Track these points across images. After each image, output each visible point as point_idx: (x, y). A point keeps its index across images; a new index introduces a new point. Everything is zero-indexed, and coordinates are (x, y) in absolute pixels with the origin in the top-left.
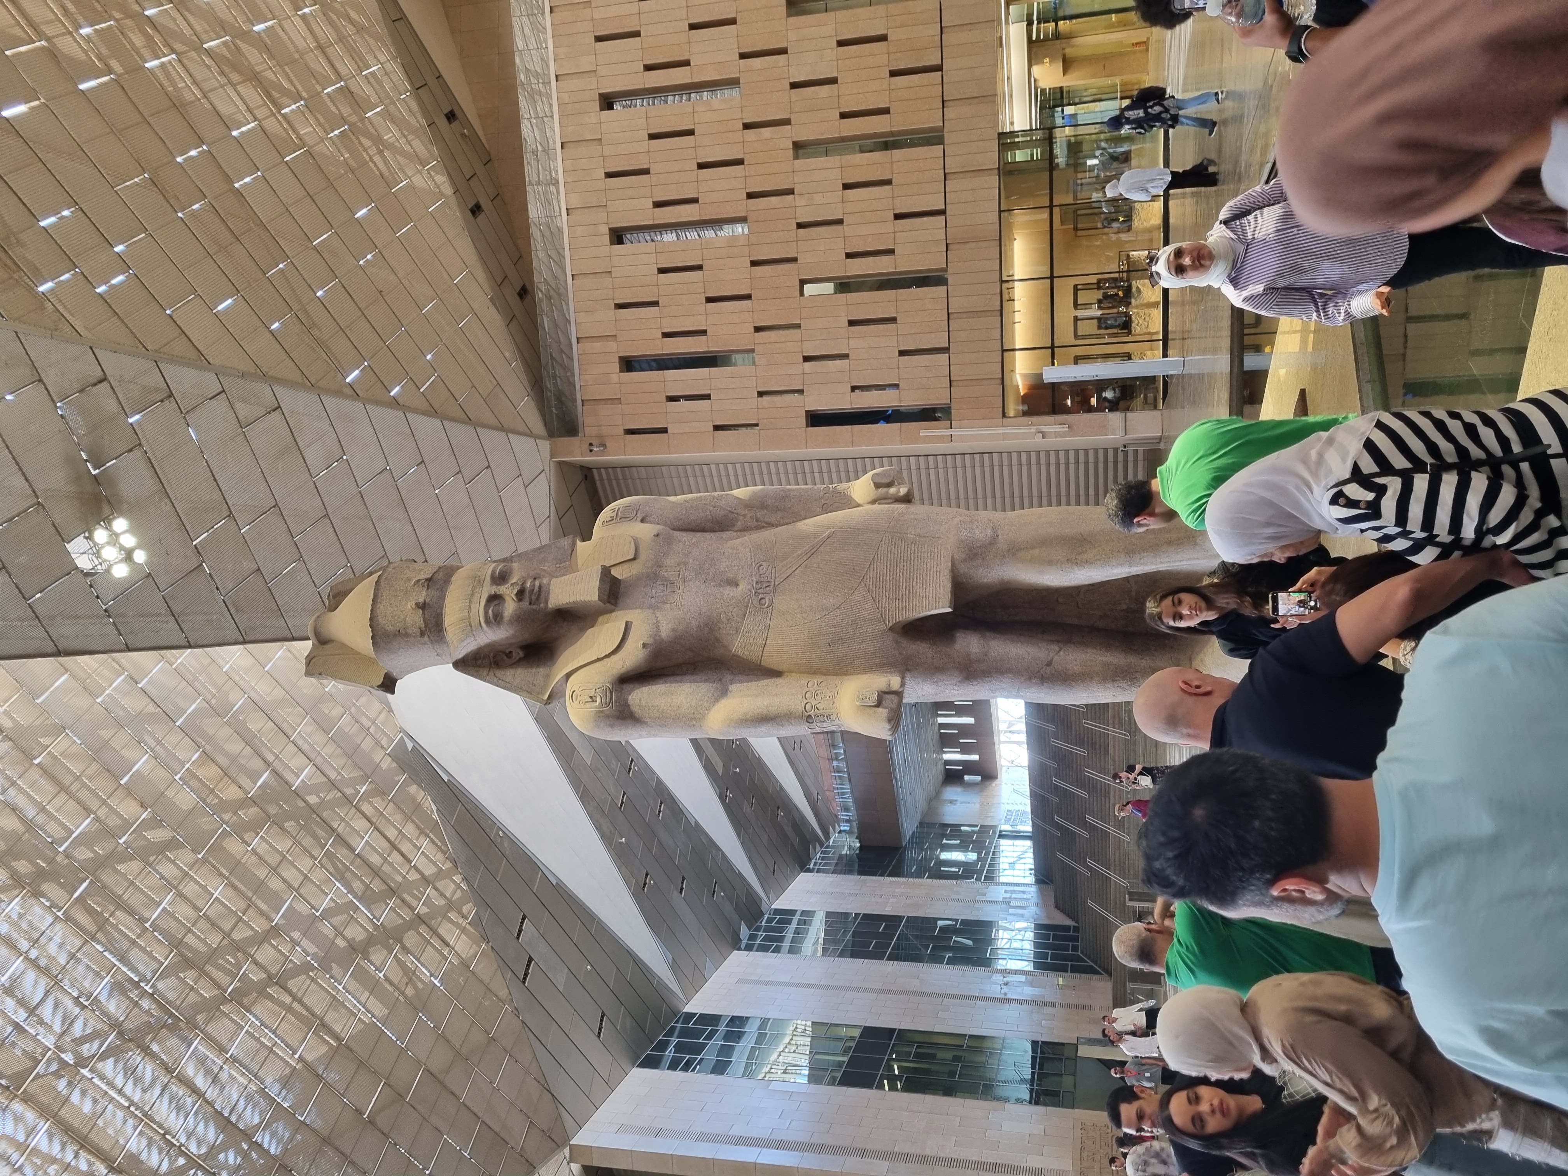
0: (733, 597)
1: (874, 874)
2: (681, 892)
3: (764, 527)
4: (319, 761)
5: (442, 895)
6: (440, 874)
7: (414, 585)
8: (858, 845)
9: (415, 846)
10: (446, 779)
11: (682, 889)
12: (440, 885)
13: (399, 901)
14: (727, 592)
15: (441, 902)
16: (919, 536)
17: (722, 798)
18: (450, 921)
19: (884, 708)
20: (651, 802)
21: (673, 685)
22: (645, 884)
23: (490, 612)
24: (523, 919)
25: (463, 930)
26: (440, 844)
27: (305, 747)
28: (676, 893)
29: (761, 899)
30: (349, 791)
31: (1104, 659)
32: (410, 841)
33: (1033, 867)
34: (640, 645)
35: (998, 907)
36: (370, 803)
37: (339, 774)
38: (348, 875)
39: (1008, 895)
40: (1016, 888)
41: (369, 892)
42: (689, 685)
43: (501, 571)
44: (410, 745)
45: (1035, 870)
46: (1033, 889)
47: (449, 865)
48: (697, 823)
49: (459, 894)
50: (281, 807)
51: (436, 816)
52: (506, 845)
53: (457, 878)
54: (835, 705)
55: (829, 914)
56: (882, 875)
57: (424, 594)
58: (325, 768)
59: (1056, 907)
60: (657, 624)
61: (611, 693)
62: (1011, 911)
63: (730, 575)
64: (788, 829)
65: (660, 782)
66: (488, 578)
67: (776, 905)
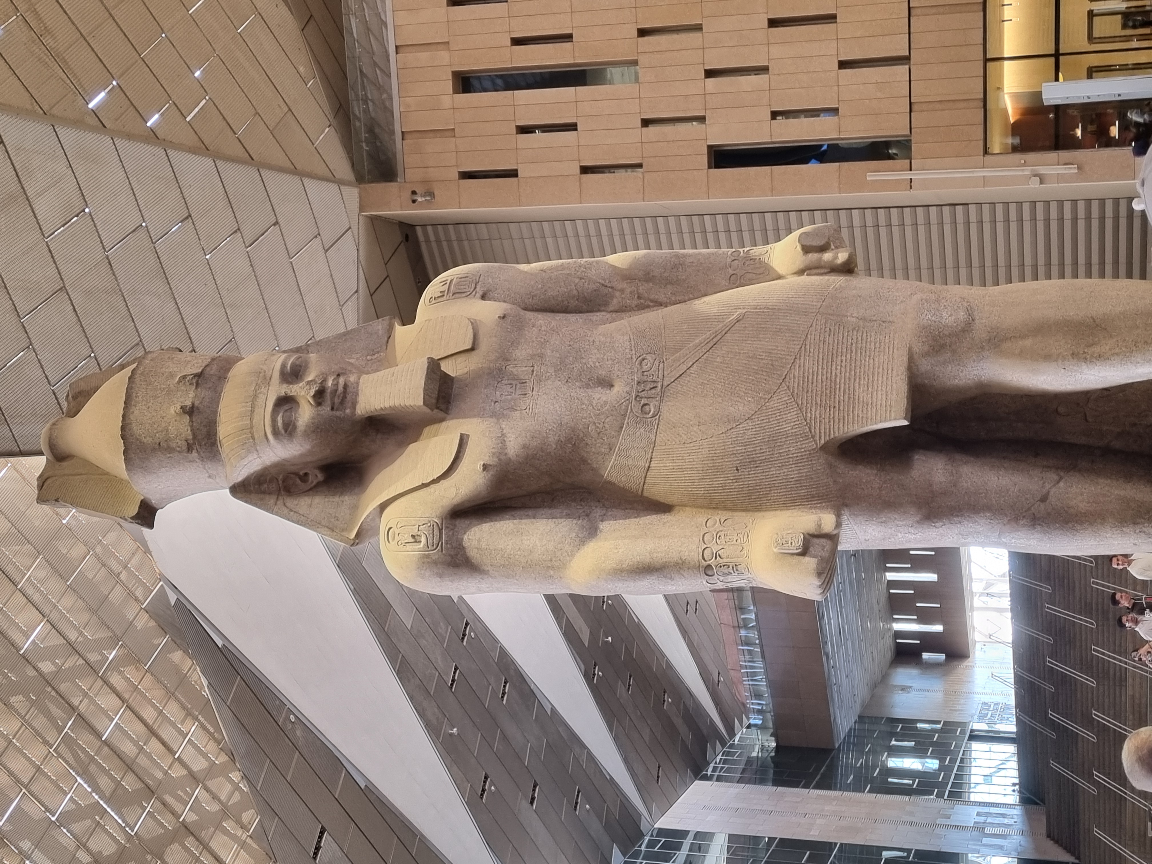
0: (606, 403)
1: (795, 784)
2: (532, 803)
3: (648, 307)
4: (54, 616)
5: (215, 797)
6: (212, 770)
7: (179, 381)
8: (774, 745)
9: (180, 732)
10: (220, 643)
11: (533, 799)
12: (211, 784)
13: (158, 804)
14: (597, 396)
15: (213, 807)
16: (864, 319)
17: (588, 677)
18: (226, 832)
19: (810, 556)
20: (492, 680)
21: (523, 521)
22: (483, 790)
23: (280, 420)
24: (322, 833)
25: (243, 845)
26: (212, 730)
27: (36, 598)
28: (525, 804)
29: (639, 815)
30: (93, 657)
31: (1122, 493)
32: (173, 725)
33: (1017, 781)
34: (479, 467)
35: (967, 835)
36: (121, 673)
37: (81, 633)
38: (92, 768)
39: (981, 819)
40: (993, 810)
41: (119, 792)
42: (544, 521)
43: (293, 365)
44: (173, 598)
45: (1020, 784)
46: (1017, 812)
47: (223, 758)
48: (553, 710)
49: (236, 797)
50: (6, 676)
51: (206, 692)
52: (298, 733)
53: (236, 776)
54: (745, 552)
55: (732, 838)
56: (806, 786)
57: (192, 394)
58: (62, 626)
59: (1048, 836)
60: (502, 439)
61: (440, 530)
62: (985, 840)
63: (603, 373)
64: (678, 722)
65: (504, 653)
66: (276, 375)
67: (663, 823)
